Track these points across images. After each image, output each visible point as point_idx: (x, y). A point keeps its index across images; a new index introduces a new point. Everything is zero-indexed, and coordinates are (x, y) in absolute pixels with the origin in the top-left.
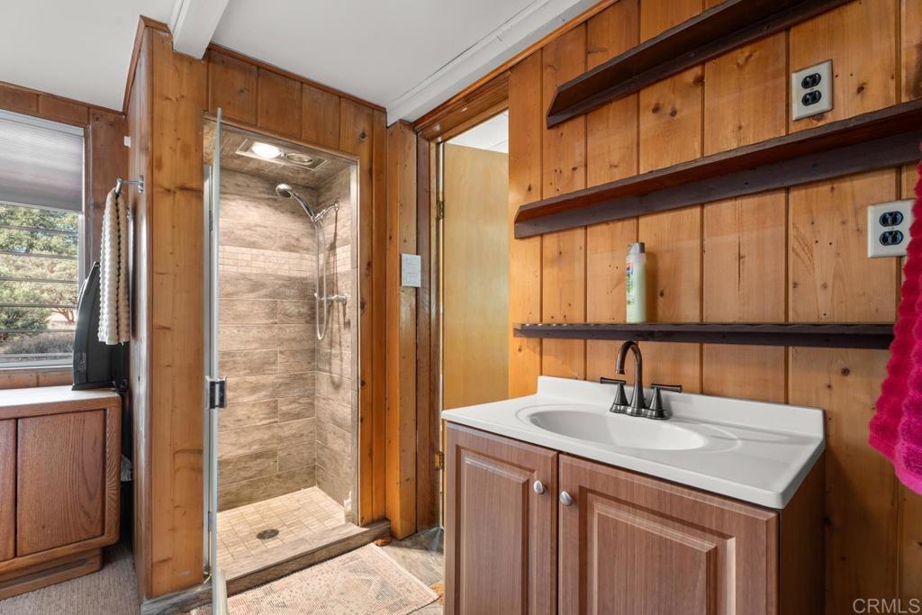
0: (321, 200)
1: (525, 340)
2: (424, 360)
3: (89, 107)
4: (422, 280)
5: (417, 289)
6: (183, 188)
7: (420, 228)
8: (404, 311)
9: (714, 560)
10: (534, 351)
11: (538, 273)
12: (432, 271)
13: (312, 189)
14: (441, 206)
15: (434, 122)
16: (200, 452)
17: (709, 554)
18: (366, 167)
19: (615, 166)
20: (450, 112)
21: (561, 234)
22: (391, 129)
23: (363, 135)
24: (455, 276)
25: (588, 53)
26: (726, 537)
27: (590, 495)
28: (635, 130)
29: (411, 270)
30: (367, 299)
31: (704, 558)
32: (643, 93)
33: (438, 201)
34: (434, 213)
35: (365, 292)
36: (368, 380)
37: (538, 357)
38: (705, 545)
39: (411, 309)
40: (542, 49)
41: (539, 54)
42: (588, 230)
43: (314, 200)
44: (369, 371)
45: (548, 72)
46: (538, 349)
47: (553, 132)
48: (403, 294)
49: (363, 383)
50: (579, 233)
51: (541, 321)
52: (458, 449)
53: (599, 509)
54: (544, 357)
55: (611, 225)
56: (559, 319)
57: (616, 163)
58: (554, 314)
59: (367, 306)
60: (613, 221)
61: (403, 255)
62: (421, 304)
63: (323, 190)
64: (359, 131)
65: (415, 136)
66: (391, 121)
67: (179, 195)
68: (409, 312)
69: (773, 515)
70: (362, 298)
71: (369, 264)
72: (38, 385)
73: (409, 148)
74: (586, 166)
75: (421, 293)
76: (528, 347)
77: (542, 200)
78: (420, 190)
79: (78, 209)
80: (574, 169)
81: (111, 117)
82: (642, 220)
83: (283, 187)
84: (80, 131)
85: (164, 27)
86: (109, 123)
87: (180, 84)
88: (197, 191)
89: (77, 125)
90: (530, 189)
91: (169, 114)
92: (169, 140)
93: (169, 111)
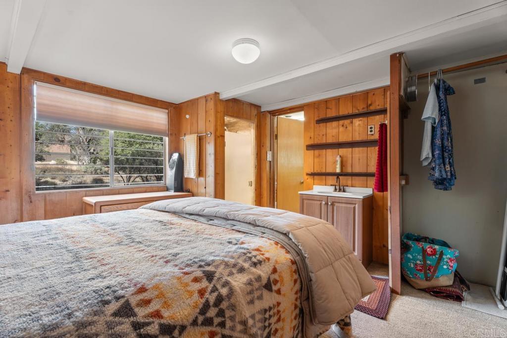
1: (309, 176)
3: (169, 103)
4: (272, 159)
5: (270, 161)
6: (221, 136)
7: (271, 143)
8: (268, 168)
9: (354, 208)
10: (312, 179)
11: (313, 160)
12: (274, 156)
14: (276, 136)
20: (283, 111)
21: (319, 151)
22: (262, 113)
23: (256, 115)
25: (327, 108)
26: (356, 204)
27: (335, 203)
28: (338, 129)
33: (275, 134)
34: (274, 138)
35: (256, 162)
37: (313, 181)
41: (313, 104)
42: (327, 150)
44: (257, 186)
45: (316, 110)
47: (317, 125)
48: (267, 163)
49: (256, 190)
50: (324, 151)
51: (314, 172)
52: (303, 199)
53: (336, 205)
54: (315, 181)
55: (332, 150)
56: (319, 171)
59: (257, 167)
61: (267, 152)
62: (271, 166)
65: (270, 115)
66: (262, 110)
67: (220, 138)
69: (362, 199)
70: (256, 164)
71: (257, 154)
73: (268, 119)
74: (326, 135)
75: (271, 163)
76: (310, 178)
77: (314, 144)
79: (166, 136)
80: (323, 135)
81: (174, 105)
84: (167, 111)
85: (219, 94)
86: (174, 108)
87: (221, 108)
88: (223, 136)
89: (166, 109)
90: (311, 138)
91: (219, 116)
92: (219, 123)
93: (219, 115)
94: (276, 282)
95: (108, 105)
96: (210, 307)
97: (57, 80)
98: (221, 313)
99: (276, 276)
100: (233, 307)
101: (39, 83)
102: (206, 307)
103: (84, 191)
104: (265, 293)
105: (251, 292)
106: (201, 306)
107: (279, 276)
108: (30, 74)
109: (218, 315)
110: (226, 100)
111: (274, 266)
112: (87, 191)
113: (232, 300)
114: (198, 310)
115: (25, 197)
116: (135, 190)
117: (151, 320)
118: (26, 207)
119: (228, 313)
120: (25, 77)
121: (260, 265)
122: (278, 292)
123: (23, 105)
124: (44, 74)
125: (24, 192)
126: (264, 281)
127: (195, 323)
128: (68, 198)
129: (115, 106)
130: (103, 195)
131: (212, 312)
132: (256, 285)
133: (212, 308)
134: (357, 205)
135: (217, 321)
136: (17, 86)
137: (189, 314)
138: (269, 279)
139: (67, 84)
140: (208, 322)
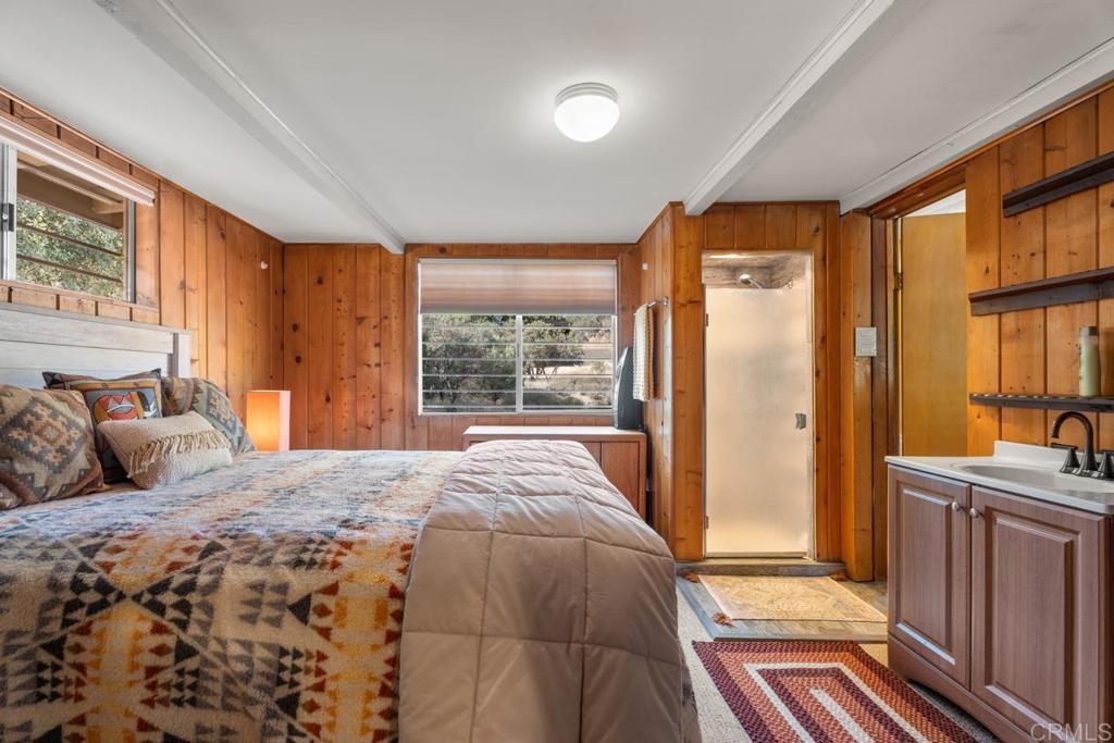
0: (774, 277)
1: (983, 408)
2: (881, 423)
3: (618, 245)
4: (878, 350)
5: (872, 358)
6: (691, 302)
7: (876, 301)
8: (858, 377)
9: (1070, 549)
10: (993, 417)
11: (997, 348)
12: (891, 340)
13: (766, 267)
14: (899, 278)
15: (889, 206)
16: (700, 474)
17: (1066, 545)
18: (820, 257)
19: (1075, 254)
20: (905, 197)
21: (1020, 313)
22: (844, 218)
23: (817, 230)
24: (915, 342)
25: (1045, 151)
26: (1077, 533)
27: (995, 513)
28: (1094, 221)
29: (866, 341)
30: (821, 366)
31: (1063, 547)
32: (1101, 189)
33: (896, 272)
34: (891, 285)
35: (819, 361)
36: (823, 437)
37: (997, 424)
38: (1063, 539)
39: (866, 376)
40: (999, 145)
41: (996, 150)
42: (1048, 310)
43: (768, 277)
44: (824, 428)
45: (1005, 166)
46: (997, 417)
47: (1011, 220)
48: (857, 364)
49: (818, 440)
50: (1039, 313)
51: (1000, 390)
52: (898, 483)
53: (1001, 520)
54: (1003, 424)
55: (1071, 307)
56: (1018, 390)
57: (1075, 250)
58: (1013, 385)
59: (822, 375)
60: (1073, 303)
61: (857, 329)
62: (876, 371)
63: (776, 269)
64: (814, 227)
65: (869, 219)
66: (844, 210)
67: (689, 306)
68: (863, 379)
69: (1102, 518)
70: (817, 368)
71: (824, 339)
72: (596, 425)
73: (863, 232)
74: (1045, 252)
75: (876, 361)
76: (987, 414)
77: (1000, 288)
78: (875, 267)
79: (613, 313)
80: (1033, 255)
81: (630, 248)
82: (1102, 303)
83: (745, 276)
84: (614, 262)
85: (680, 204)
86: (630, 253)
87: (689, 236)
88: (698, 302)
89: (613, 258)
90: (987, 271)
91: (683, 258)
92: (683, 273)
93: (682, 255)
94: (323, 611)
95: (509, 273)
96: (167, 588)
97: (443, 251)
98: (184, 607)
99: (330, 602)
100: (209, 609)
101: (423, 260)
102: (163, 586)
103: (475, 416)
104: (289, 619)
105: (256, 603)
106: (156, 582)
107: (338, 605)
108: (415, 250)
109: (176, 606)
110: (705, 213)
111: (337, 582)
112: (478, 416)
113: (209, 598)
114: (149, 585)
115: (408, 420)
116: (552, 420)
117: (98, 569)
118: (409, 433)
119: (197, 614)
120: (409, 256)
121: (307, 569)
122: (325, 633)
123: (407, 297)
124: (428, 245)
125: (407, 411)
126: (293, 598)
127: (137, 598)
128: (455, 425)
129: (520, 273)
130: (500, 424)
131: (168, 598)
132: (270, 596)
133: (170, 592)
134: (1080, 537)
135: (171, 613)
136: (401, 271)
137: (135, 584)
138: (308, 598)
139: (455, 253)
140: (159, 609)
